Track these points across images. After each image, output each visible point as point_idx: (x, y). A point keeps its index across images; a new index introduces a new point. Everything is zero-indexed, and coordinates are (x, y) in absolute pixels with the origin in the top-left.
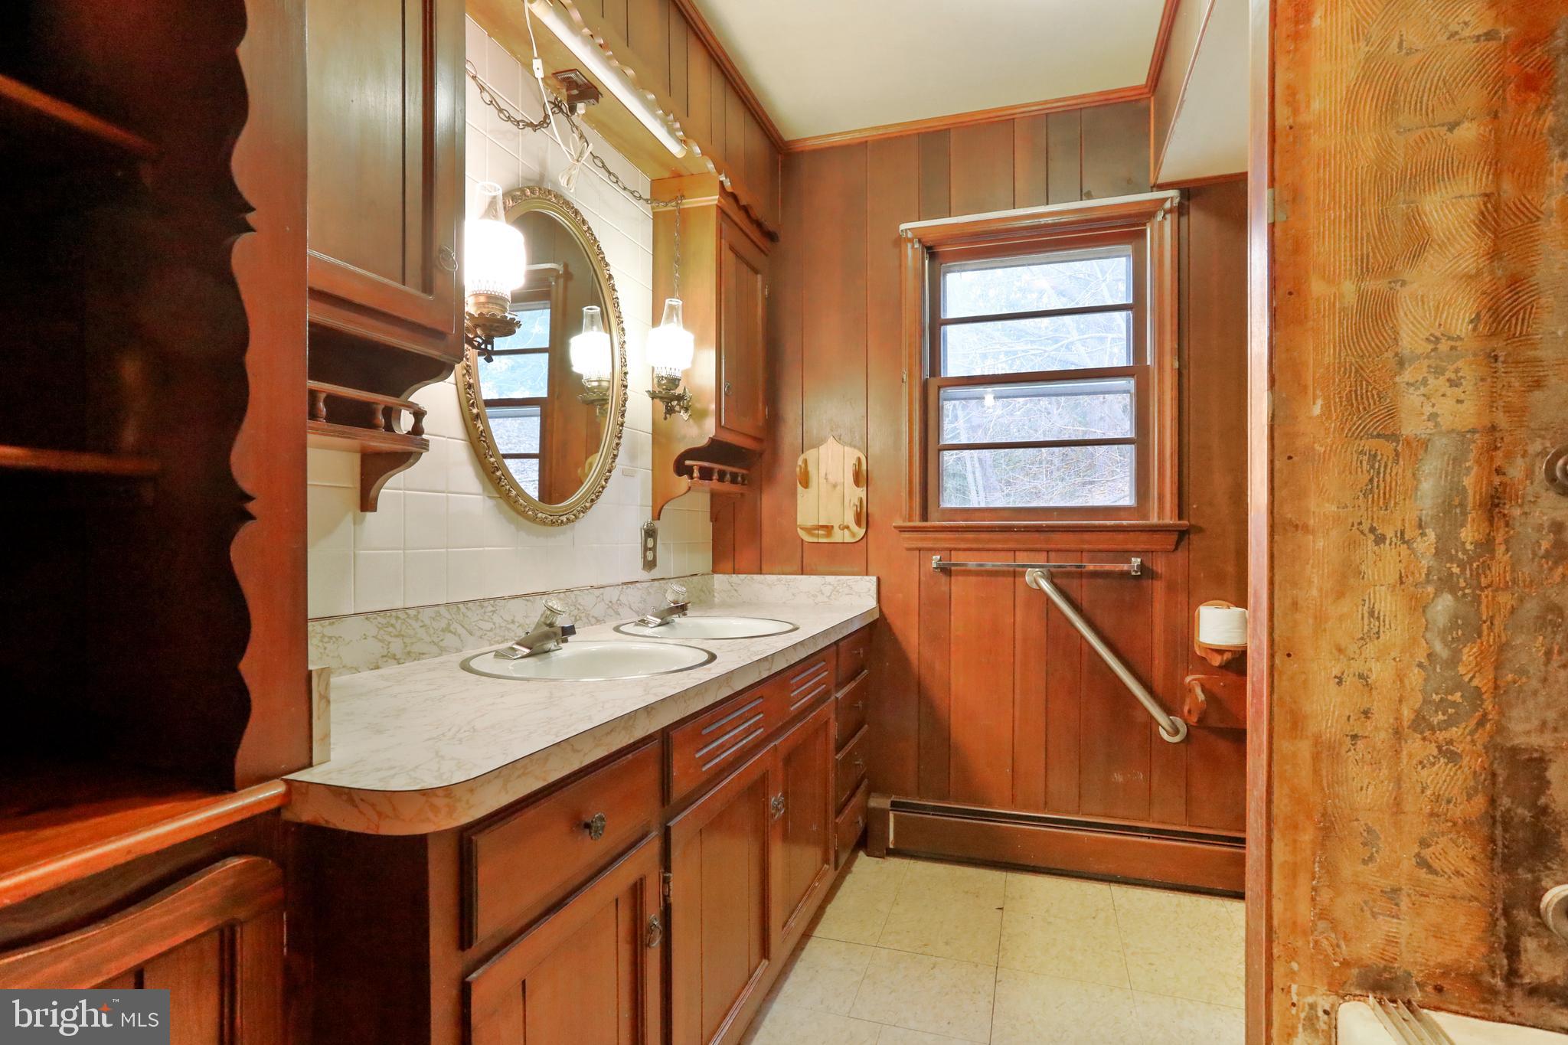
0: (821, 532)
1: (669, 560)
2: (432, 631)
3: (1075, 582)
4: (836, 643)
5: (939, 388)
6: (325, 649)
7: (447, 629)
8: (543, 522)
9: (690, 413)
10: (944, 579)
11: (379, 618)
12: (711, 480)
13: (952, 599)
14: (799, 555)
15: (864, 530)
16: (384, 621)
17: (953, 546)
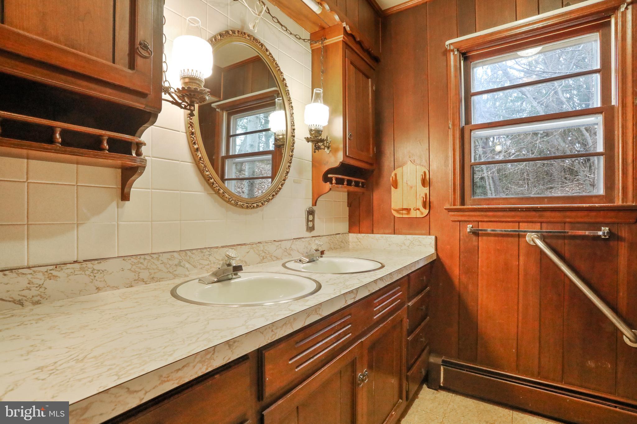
0: (404, 212)
1: (321, 226)
2: (168, 266)
3: (560, 241)
4: (408, 275)
5: (471, 130)
6: (95, 277)
7: (179, 265)
8: (242, 207)
9: (330, 149)
10: (474, 238)
11: (132, 259)
12: (343, 184)
13: (479, 248)
14: (392, 224)
15: (428, 211)
16: (136, 261)
17: (481, 219)
